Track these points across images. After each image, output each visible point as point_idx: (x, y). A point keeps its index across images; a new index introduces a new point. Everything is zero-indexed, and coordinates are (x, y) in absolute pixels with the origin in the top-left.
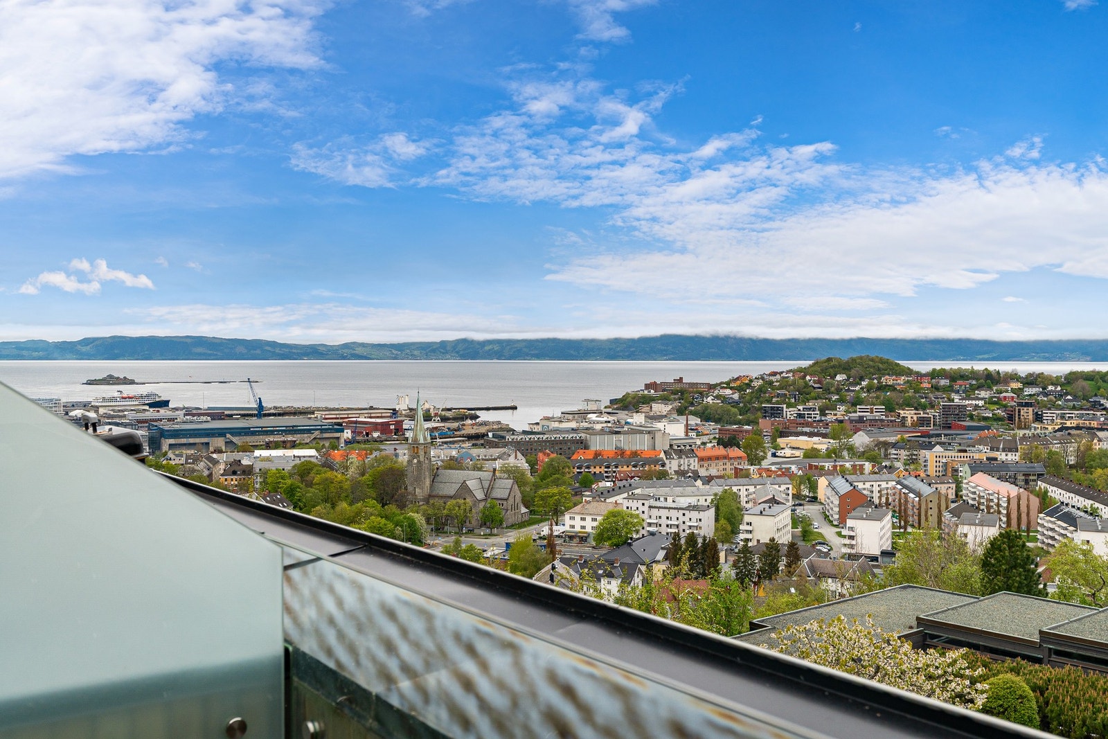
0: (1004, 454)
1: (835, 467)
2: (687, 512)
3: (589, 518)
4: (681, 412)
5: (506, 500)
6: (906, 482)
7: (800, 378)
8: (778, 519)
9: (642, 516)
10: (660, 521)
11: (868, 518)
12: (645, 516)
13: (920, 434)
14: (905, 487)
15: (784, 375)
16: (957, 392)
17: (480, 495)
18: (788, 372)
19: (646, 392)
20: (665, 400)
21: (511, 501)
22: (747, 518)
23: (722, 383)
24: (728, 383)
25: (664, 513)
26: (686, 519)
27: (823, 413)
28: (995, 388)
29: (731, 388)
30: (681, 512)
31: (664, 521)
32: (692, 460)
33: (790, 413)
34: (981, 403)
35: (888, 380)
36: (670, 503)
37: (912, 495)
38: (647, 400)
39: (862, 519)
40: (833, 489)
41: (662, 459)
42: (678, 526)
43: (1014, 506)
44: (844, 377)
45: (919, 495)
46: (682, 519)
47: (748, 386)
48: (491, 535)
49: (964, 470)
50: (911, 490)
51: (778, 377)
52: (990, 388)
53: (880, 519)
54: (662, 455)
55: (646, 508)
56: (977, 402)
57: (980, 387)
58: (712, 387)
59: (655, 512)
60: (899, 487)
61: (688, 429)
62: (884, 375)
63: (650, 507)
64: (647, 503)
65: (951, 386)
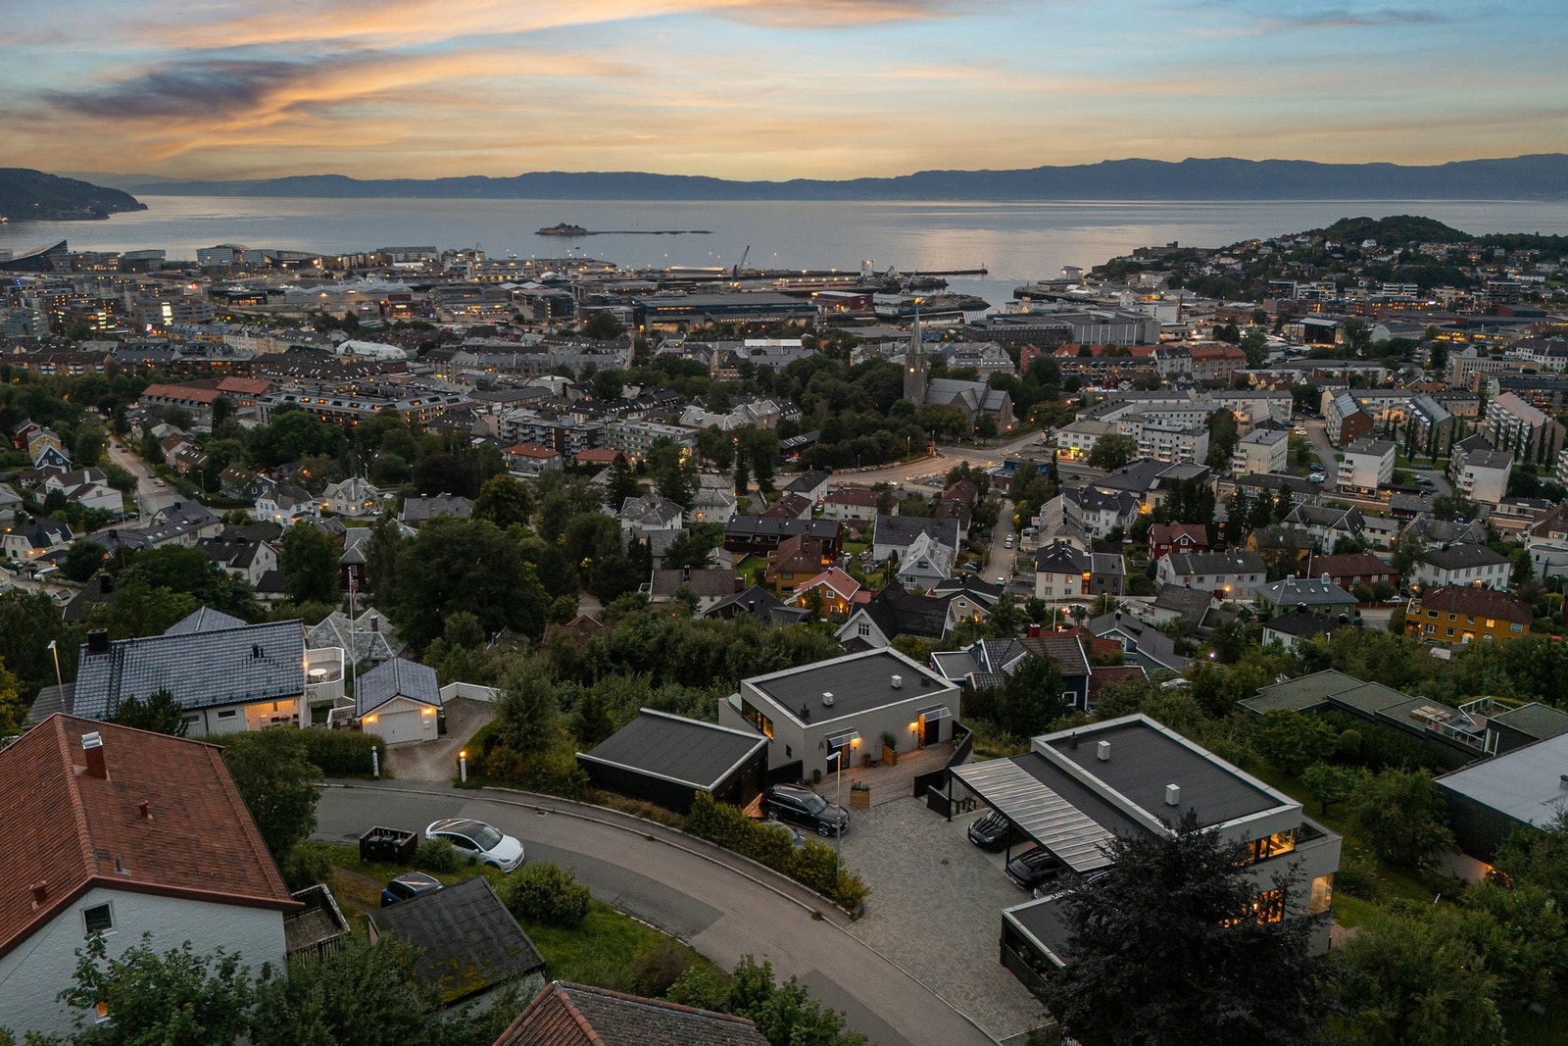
0: (1549, 358)
1: (1344, 373)
2: (1181, 436)
3: (1082, 436)
4: (1173, 284)
5: (999, 411)
6: (1420, 402)
7: (1318, 245)
8: (1274, 447)
9: (1135, 438)
10: (1154, 443)
11: (1370, 452)
12: (1138, 438)
13: (1454, 323)
14: (1419, 407)
15: (1299, 239)
16: (1513, 265)
17: (973, 406)
18: (1305, 234)
19: (1134, 259)
20: (1157, 268)
21: (1003, 412)
22: (1242, 446)
23: (1224, 249)
24: (1232, 248)
25: (1158, 436)
26: (1180, 442)
27: (1341, 291)
28: (1563, 260)
29: (1234, 256)
30: (1175, 435)
31: (1157, 443)
32: (1186, 360)
33: (1300, 290)
34: (1541, 279)
35: (1426, 249)
36: (1164, 426)
37: (1424, 419)
38: (1137, 268)
39: (1362, 452)
40: (1338, 408)
41: (1153, 359)
42: (1170, 449)
43: (1537, 438)
44: (1373, 243)
45: (1432, 420)
46: (1175, 442)
47: (1255, 253)
48: (984, 445)
49: (1494, 385)
50: (1425, 413)
51: (1292, 243)
52: (1556, 260)
53: (1381, 454)
54: (1154, 354)
55: (1140, 431)
56: (1536, 278)
57: (1542, 259)
58: (1211, 253)
59: (1149, 434)
60: (1412, 406)
61: (1182, 310)
62: (1424, 241)
63: (1144, 429)
64: (1141, 425)
65: (1506, 258)
